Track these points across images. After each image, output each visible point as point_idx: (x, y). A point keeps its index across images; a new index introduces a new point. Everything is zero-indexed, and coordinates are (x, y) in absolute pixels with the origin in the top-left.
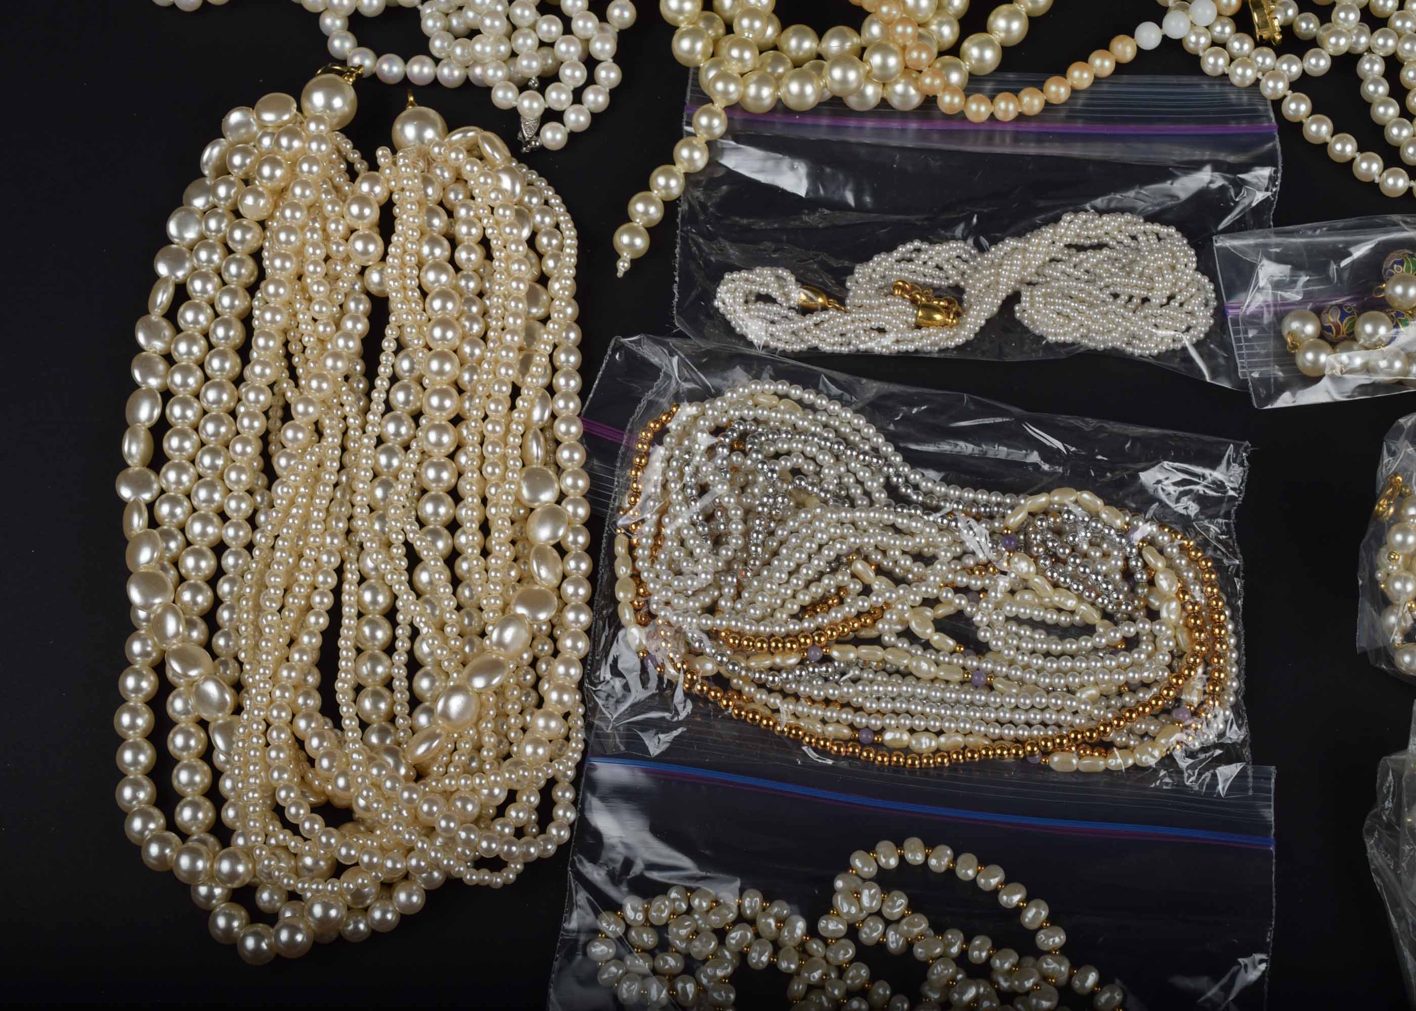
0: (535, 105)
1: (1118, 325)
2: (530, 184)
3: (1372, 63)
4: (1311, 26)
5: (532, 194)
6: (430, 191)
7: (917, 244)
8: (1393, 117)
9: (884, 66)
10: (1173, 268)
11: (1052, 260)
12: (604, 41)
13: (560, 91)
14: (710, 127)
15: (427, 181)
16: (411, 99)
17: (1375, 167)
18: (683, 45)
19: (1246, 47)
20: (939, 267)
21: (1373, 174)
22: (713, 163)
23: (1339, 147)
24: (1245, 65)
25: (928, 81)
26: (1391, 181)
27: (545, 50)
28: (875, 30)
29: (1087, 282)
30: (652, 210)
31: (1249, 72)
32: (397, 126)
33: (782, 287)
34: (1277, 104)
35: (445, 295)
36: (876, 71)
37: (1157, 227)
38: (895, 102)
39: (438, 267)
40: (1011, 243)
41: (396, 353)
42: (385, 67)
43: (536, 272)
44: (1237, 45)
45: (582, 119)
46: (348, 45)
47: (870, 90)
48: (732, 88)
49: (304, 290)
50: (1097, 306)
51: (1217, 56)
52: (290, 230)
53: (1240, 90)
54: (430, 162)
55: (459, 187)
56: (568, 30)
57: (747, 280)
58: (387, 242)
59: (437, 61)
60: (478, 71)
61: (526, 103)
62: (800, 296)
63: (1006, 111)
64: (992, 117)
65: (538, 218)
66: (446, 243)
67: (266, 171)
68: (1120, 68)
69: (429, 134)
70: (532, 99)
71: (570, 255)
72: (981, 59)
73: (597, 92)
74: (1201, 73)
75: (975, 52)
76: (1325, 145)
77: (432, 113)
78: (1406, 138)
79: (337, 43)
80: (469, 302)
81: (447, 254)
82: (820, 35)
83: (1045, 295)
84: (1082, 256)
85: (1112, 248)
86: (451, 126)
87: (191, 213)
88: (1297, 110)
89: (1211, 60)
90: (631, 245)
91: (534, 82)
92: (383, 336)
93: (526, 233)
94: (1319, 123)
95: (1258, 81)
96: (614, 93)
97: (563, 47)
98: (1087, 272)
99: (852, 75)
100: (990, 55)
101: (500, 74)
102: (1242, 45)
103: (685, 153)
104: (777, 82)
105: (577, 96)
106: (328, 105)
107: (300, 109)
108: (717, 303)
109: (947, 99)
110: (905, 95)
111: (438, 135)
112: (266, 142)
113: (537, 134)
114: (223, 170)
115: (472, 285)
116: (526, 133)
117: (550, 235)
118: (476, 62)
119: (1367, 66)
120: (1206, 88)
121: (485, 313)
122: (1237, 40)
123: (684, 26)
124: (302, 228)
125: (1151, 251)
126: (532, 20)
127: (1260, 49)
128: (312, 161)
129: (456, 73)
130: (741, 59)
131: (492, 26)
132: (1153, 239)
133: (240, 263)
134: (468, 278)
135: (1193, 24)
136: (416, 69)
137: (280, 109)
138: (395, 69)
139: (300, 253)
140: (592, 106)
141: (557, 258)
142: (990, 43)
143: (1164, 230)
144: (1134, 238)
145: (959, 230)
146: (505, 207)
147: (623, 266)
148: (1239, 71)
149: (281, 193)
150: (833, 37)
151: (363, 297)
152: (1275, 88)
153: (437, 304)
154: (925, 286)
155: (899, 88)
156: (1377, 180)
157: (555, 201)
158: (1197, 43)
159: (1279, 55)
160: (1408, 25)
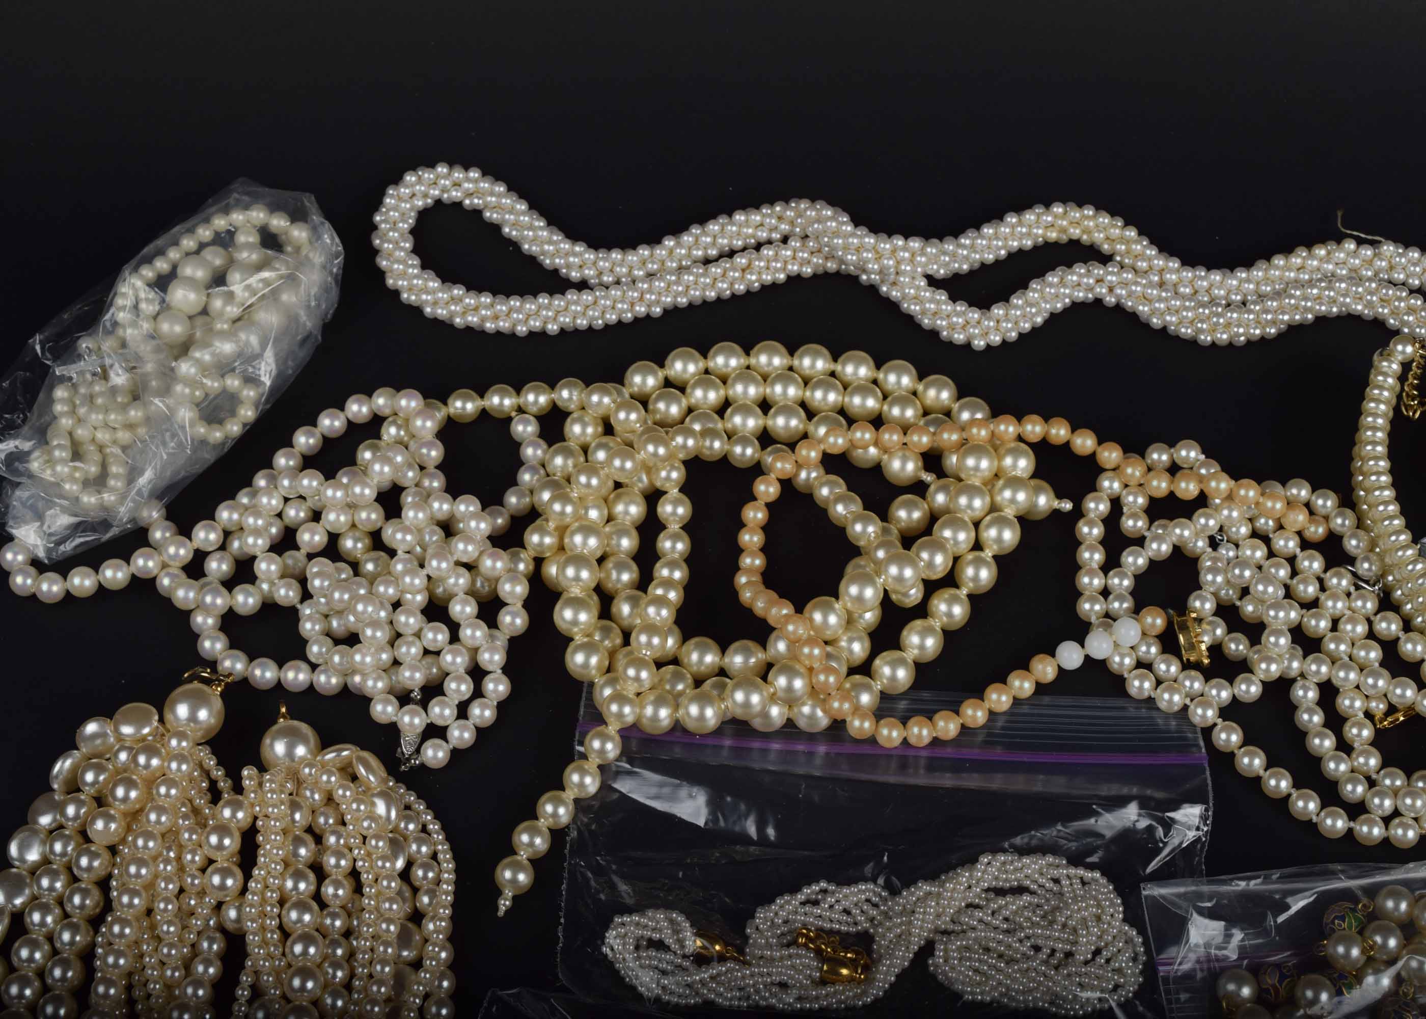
0: (417, 721)
1: (1040, 983)
2: (408, 807)
3: (1306, 689)
4: (1241, 647)
5: (408, 820)
6: (297, 816)
7: (823, 885)
8: (1329, 750)
9: (790, 689)
10: (1098, 918)
11: (968, 906)
12: (492, 650)
13: (443, 705)
14: (602, 751)
15: (294, 806)
16: (283, 710)
17: (1312, 806)
18: (577, 659)
19: (1173, 669)
20: (847, 912)
21: (1310, 813)
22: (605, 787)
23: (1273, 782)
24: (1173, 691)
25: (836, 705)
26: (1329, 822)
27: (430, 659)
28: (782, 646)
29: (1007, 932)
30: (538, 841)
31: (1176, 698)
32: (267, 741)
33: (676, 932)
34: (1208, 731)
35: (307, 939)
36: (780, 694)
37: (1081, 872)
38: (802, 724)
39: (302, 906)
40: (925, 887)
41: (250, 1002)
42: (258, 672)
43: (408, 908)
44: (1163, 667)
45: (466, 735)
46: (219, 646)
47: (775, 711)
48: (627, 710)
49: (153, 927)
50: (1017, 961)
51: (1142, 678)
52: (141, 863)
53: (1167, 716)
54: (299, 782)
55: (330, 811)
56: (454, 638)
57: (637, 924)
58: (248, 876)
59: (314, 667)
60: (357, 679)
61: (407, 719)
62: (694, 943)
63: (920, 736)
64: (905, 741)
65: (414, 847)
66: (312, 876)
67: (120, 792)
68: (1041, 688)
69: (301, 751)
70: (413, 714)
71: (447, 893)
72: (893, 678)
73: (483, 707)
74: (1126, 695)
75: (887, 671)
76: (1258, 779)
77: (305, 728)
78: (1344, 773)
79: (207, 644)
80: (335, 944)
81: (313, 888)
82: (723, 649)
83: (959, 949)
84: (1001, 902)
85: (1033, 893)
86: (326, 742)
87: (35, 832)
88: (1228, 740)
89: (1136, 683)
90: (514, 881)
91: (416, 695)
92: (236, 982)
93: (400, 864)
94: (1252, 755)
95: (1185, 708)
96: (502, 706)
97: (449, 658)
98: (1006, 919)
99: (755, 699)
100: (903, 674)
101: (380, 685)
102: (1169, 668)
103: (575, 778)
104: (676, 701)
105: (462, 711)
106: (193, 718)
107: (161, 720)
108: (606, 950)
109: (857, 723)
110: (812, 717)
111: (310, 751)
112: (123, 756)
113: (418, 751)
114: (74, 787)
115: (338, 923)
116: (407, 749)
117: (426, 867)
118: (354, 672)
119: (1301, 692)
120: (1132, 712)
121: (351, 955)
122: (1163, 661)
123: (579, 639)
124: (155, 859)
125: (1075, 899)
126: (417, 627)
127: (1187, 672)
128: (171, 783)
129: (334, 681)
130: (637, 679)
131: (374, 637)
132: (1078, 885)
133: (85, 893)
134: (334, 916)
135: (1116, 645)
136: (291, 675)
137: (139, 723)
138: (268, 675)
139: (150, 886)
140: (478, 722)
141: (432, 893)
142: (902, 662)
143: (1089, 875)
144: (1056, 881)
145: (868, 869)
146: (378, 837)
147: (504, 904)
148: (1166, 696)
149: (134, 816)
150: (736, 652)
151: (218, 935)
152: (1204, 716)
153: (298, 949)
154: (831, 932)
155: (806, 710)
156: (1315, 819)
157: (434, 827)
158: (1121, 664)
159: (1207, 679)
160: (1343, 647)
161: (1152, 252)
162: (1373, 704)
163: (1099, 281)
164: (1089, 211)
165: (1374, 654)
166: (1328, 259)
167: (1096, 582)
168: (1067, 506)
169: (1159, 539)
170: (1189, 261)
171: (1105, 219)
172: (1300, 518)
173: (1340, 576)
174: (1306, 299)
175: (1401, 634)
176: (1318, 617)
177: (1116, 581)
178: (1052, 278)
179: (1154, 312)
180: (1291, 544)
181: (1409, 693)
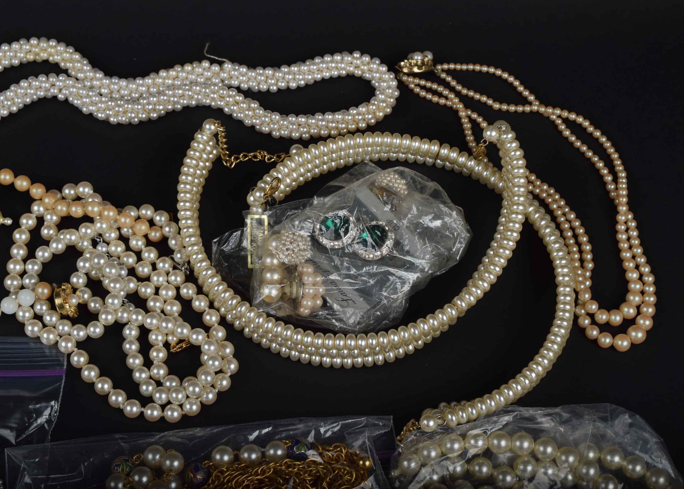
3: (131, 330)
4: (97, 305)
8: (138, 365)
17: (121, 399)
19: (54, 319)
21: (120, 403)
23: (100, 386)
24: (51, 332)
26: (129, 408)
31: (51, 336)
34: (68, 356)
44: (48, 318)
51: (33, 325)
53: (48, 347)
74: (26, 336)
76: (93, 384)
78: (144, 379)
88: (79, 361)
89: (31, 328)
94: (91, 370)
95: (57, 342)
102: (52, 318)
119: (128, 332)
120: (29, 345)
122: (49, 315)
127: (62, 321)
135: (20, 305)
148: (46, 335)
152: (66, 347)
156: (121, 407)
158: (24, 316)
159: (73, 324)
160: (158, 304)
161: (87, 68)
162: (170, 338)
163: (53, 85)
164: (53, 43)
165: (176, 308)
166: (192, 72)
167: (18, 267)
168: (9, 222)
169: (58, 241)
170: (109, 74)
171: (61, 48)
172: (143, 227)
173: (164, 262)
174: (174, 96)
175: (195, 296)
176: (147, 287)
177: (30, 267)
178: (24, 84)
179: (84, 104)
180: (140, 243)
181: (185, 331)
